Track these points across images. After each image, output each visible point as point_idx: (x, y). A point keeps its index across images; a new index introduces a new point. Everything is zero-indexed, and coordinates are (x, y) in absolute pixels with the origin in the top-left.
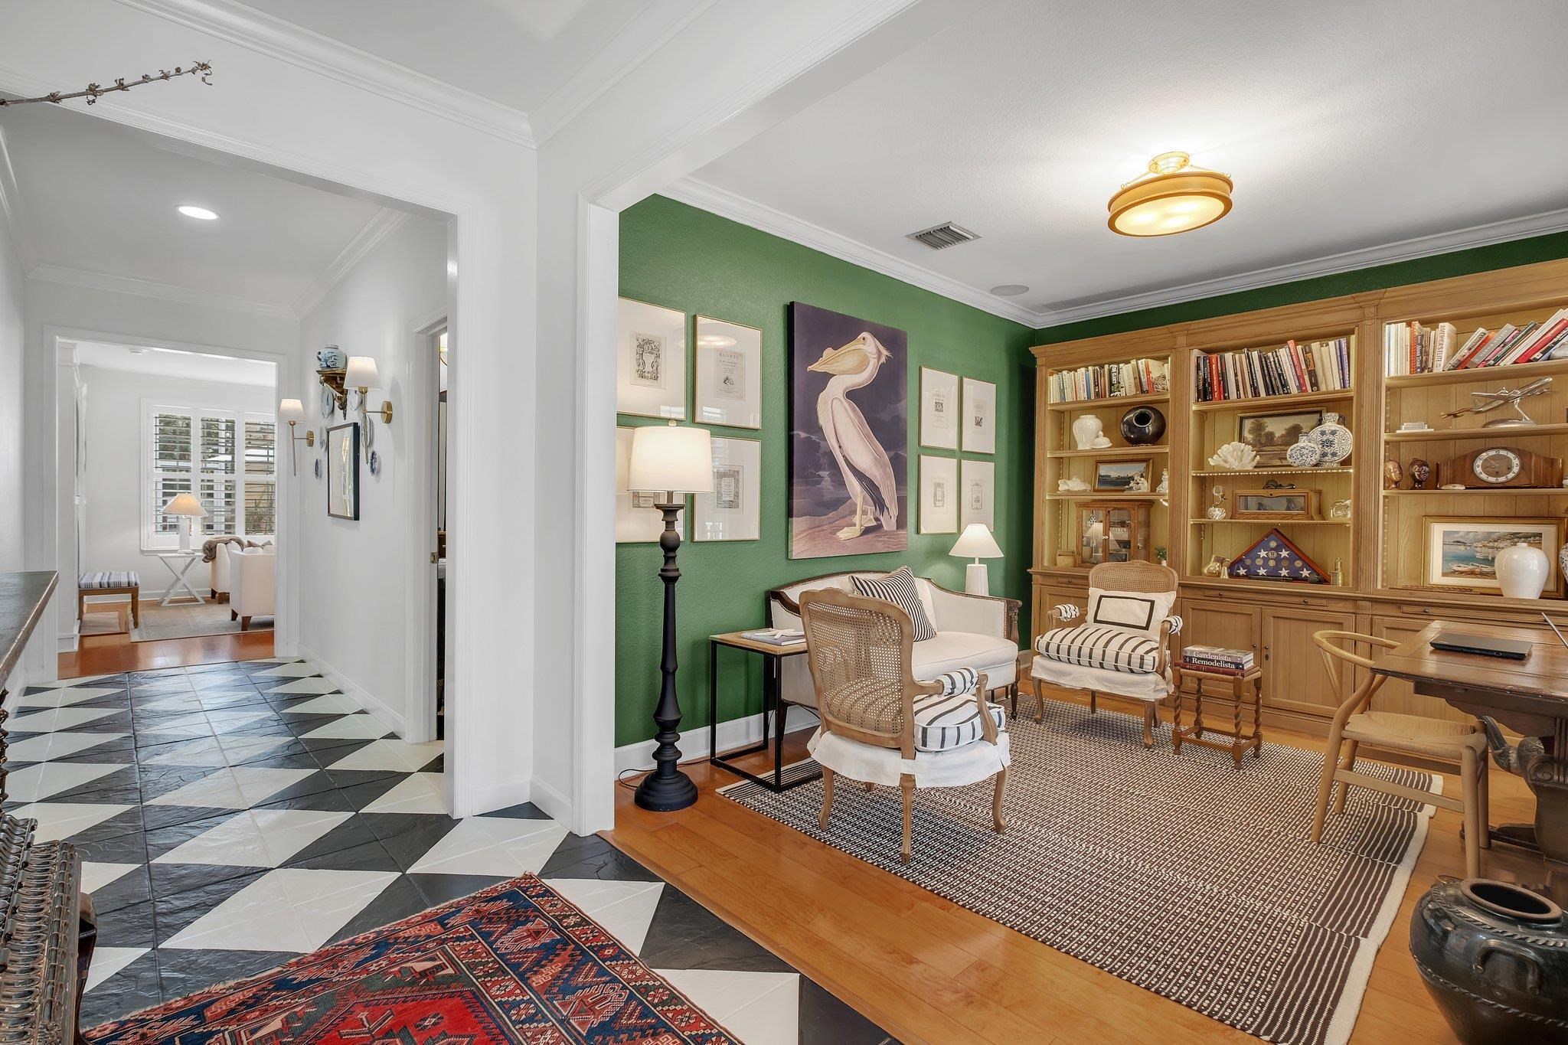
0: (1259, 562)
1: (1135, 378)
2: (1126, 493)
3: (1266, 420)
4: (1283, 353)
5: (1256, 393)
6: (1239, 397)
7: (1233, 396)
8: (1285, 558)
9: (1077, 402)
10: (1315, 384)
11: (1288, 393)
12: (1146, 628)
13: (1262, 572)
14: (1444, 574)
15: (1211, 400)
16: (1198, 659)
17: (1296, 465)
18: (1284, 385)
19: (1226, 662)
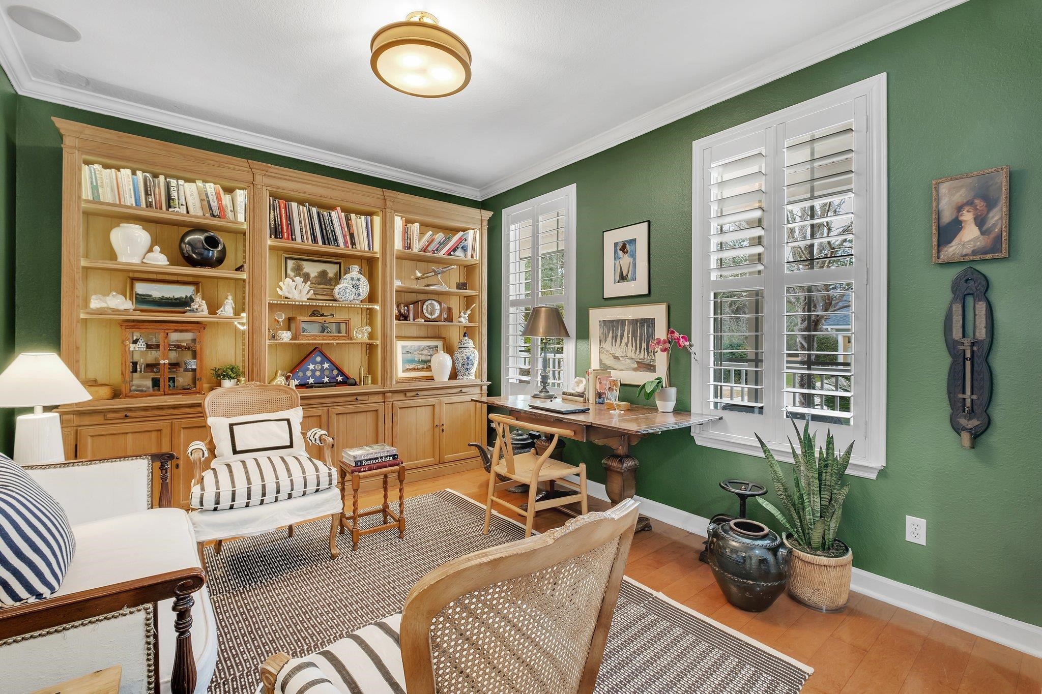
0: (309, 373)
1: (202, 200)
2: (188, 314)
3: (304, 263)
4: (333, 214)
5: (315, 240)
6: (303, 241)
7: (299, 239)
8: (327, 369)
9: (120, 205)
10: (353, 244)
11: (338, 246)
12: (291, 446)
13: (311, 381)
14: (403, 372)
15: (281, 238)
16: (367, 460)
17: (342, 300)
18: (336, 240)
19: (387, 456)
